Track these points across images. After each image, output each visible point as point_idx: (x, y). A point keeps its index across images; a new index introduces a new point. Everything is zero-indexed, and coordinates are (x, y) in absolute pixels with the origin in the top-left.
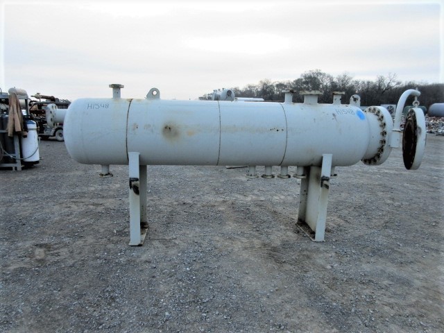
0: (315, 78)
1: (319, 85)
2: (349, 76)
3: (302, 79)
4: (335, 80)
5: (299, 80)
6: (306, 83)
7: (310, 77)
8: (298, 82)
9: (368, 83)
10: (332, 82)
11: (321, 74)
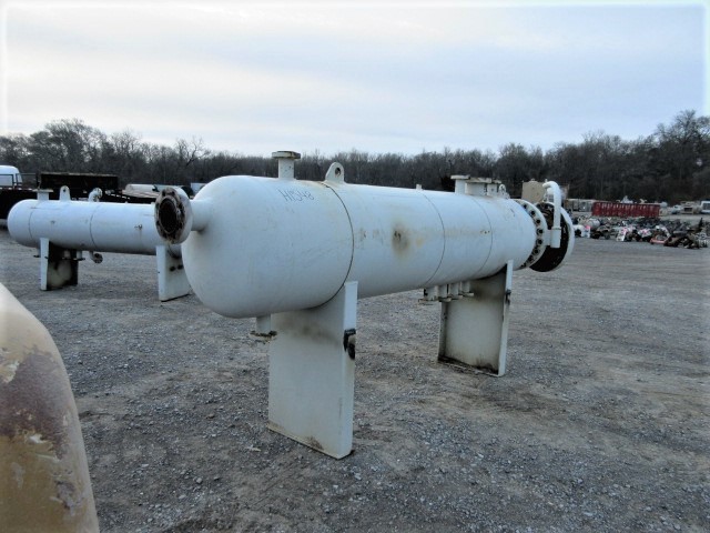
0: (73, 134)
1: (81, 146)
2: (133, 135)
3: (46, 134)
4: (109, 140)
5: (41, 133)
6: (56, 140)
7: (63, 132)
8: (39, 137)
9: (163, 148)
10: (105, 144)
11: (82, 127)
